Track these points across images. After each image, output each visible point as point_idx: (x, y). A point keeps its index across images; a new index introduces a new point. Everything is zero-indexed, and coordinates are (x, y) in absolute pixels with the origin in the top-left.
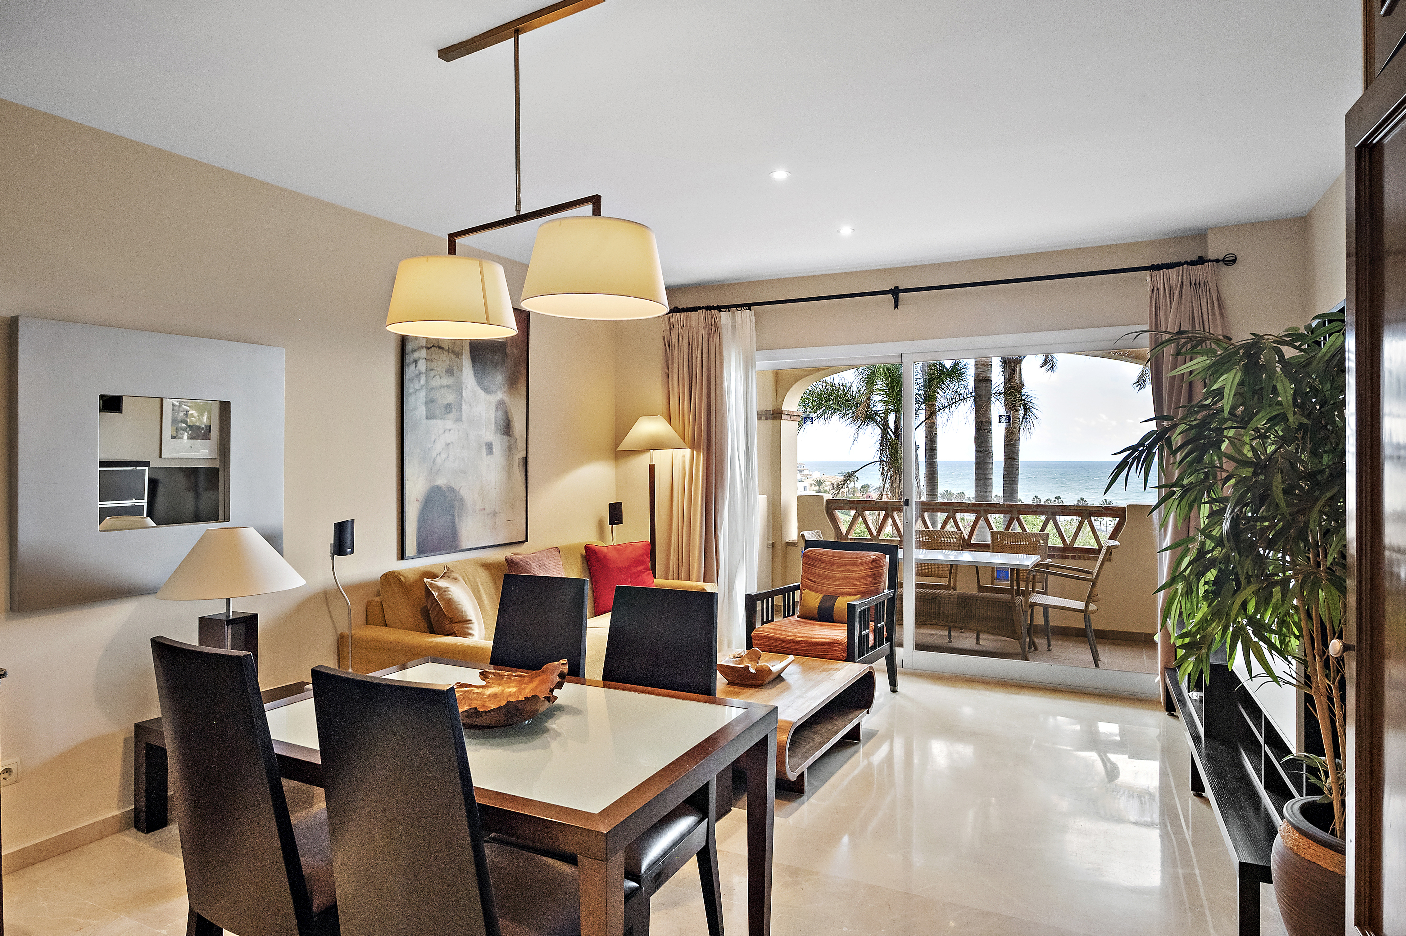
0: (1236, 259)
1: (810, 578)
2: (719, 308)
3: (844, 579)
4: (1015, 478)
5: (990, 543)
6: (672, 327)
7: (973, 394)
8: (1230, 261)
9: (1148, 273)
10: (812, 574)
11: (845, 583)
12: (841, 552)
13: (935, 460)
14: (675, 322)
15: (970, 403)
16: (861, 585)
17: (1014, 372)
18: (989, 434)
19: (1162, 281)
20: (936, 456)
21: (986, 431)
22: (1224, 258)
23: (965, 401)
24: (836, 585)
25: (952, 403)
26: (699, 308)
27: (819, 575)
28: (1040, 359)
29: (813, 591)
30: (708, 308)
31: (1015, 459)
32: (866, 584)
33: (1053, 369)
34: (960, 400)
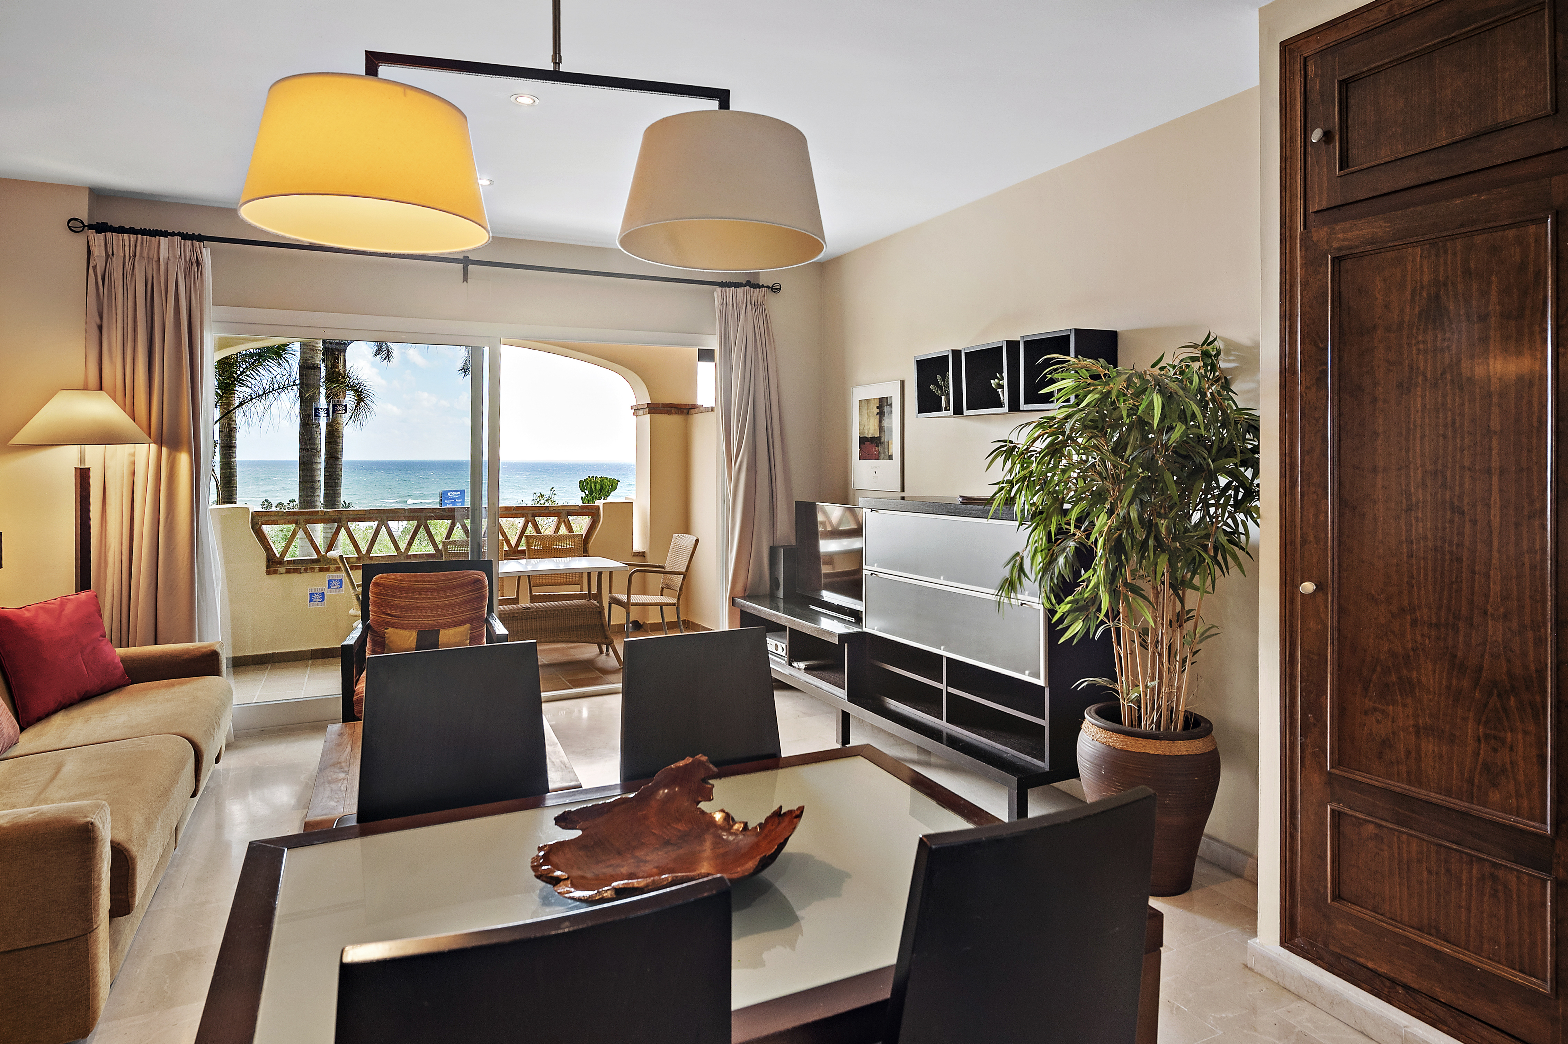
0: (780, 289)
1: (389, 612)
2: (201, 238)
3: (437, 607)
4: (339, 479)
5: (525, 548)
6: (110, 254)
7: (298, 382)
8: (775, 289)
9: (719, 289)
10: (392, 607)
11: (440, 612)
12: (422, 575)
13: (233, 460)
14: (118, 246)
15: (295, 392)
16: (463, 612)
17: (338, 360)
18: (318, 430)
19: (731, 297)
20: (234, 455)
21: (315, 426)
22: (773, 286)
23: (286, 391)
24: (428, 617)
25: (269, 392)
26: (173, 234)
27: (401, 608)
28: (371, 347)
29: (405, 629)
30: (185, 237)
31: (339, 458)
32: (471, 610)
33: (389, 358)
34: (279, 388)
